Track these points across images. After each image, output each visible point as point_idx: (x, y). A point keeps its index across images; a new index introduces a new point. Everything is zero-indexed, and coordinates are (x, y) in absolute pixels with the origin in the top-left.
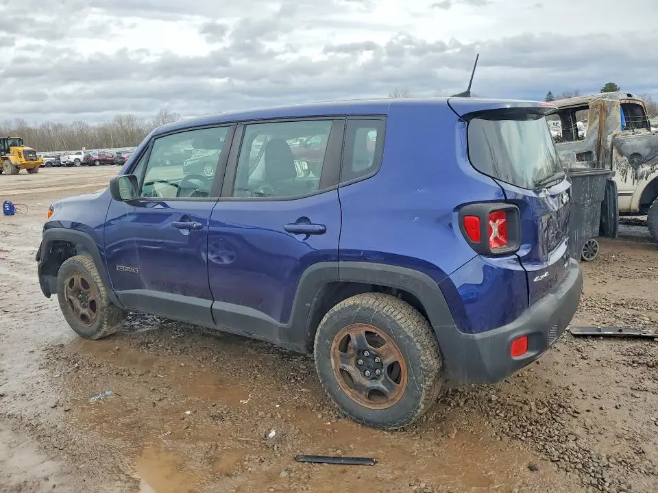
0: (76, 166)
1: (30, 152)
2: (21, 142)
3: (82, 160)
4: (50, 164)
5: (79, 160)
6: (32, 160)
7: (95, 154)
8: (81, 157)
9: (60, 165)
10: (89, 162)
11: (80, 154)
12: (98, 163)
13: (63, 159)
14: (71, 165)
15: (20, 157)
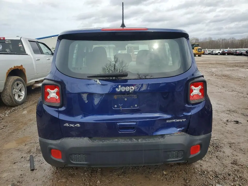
0: (218, 55)
1: (200, 49)
2: (198, 45)
3: (221, 53)
4: (209, 54)
5: (220, 53)
6: (200, 52)
7: (226, 50)
8: (221, 52)
9: (213, 54)
10: (223, 54)
11: (221, 50)
12: (226, 54)
13: (214, 52)
14: (216, 54)
15: (196, 51)
